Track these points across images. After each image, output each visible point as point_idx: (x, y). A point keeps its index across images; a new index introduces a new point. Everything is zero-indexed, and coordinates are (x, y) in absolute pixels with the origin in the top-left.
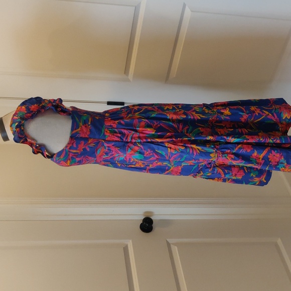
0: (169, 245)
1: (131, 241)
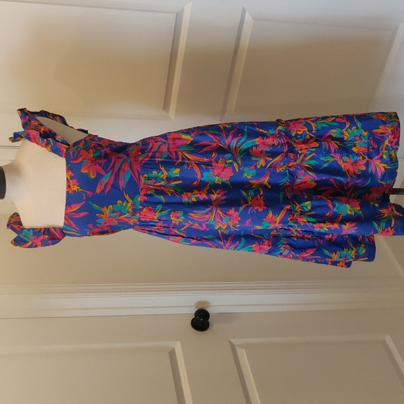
0: (233, 347)
1: (179, 343)
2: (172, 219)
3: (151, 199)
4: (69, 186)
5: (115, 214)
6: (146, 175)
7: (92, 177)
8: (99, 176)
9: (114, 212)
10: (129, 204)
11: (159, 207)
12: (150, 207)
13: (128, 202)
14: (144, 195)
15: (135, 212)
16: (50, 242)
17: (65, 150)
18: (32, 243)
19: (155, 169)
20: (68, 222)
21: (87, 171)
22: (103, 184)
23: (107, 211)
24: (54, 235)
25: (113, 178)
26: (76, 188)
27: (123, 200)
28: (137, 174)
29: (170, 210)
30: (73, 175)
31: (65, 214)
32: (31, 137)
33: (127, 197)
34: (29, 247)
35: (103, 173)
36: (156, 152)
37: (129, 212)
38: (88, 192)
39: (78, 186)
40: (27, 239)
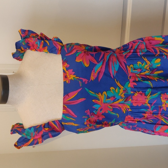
2: (163, 101)
3: (140, 85)
4: (65, 77)
5: (109, 100)
6: (131, 66)
7: (87, 65)
8: (92, 66)
9: (108, 98)
10: (121, 91)
11: (149, 91)
12: (141, 92)
13: (120, 89)
14: (133, 82)
15: (127, 97)
16: (50, 135)
17: (60, 47)
18: (34, 140)
19: (139, 60)
20: (67, 111)
21: (81, 60)
22: (96, 72)
23: (103, 97)
24: (54, 128)
25: (104, 67)
26: (72, 77)
27: (115, 86)
28: (124, 65)
29: (159, 93)
30: (69, 66)
31: (64, 103)
32: (31, 45)
33: (118, 84)
34: (31, 145)
35: (96, 62)
36: (137, 49)
37: (122, 98)
38: (84, 80)
39: (74, 75)
40: (29, 138)
